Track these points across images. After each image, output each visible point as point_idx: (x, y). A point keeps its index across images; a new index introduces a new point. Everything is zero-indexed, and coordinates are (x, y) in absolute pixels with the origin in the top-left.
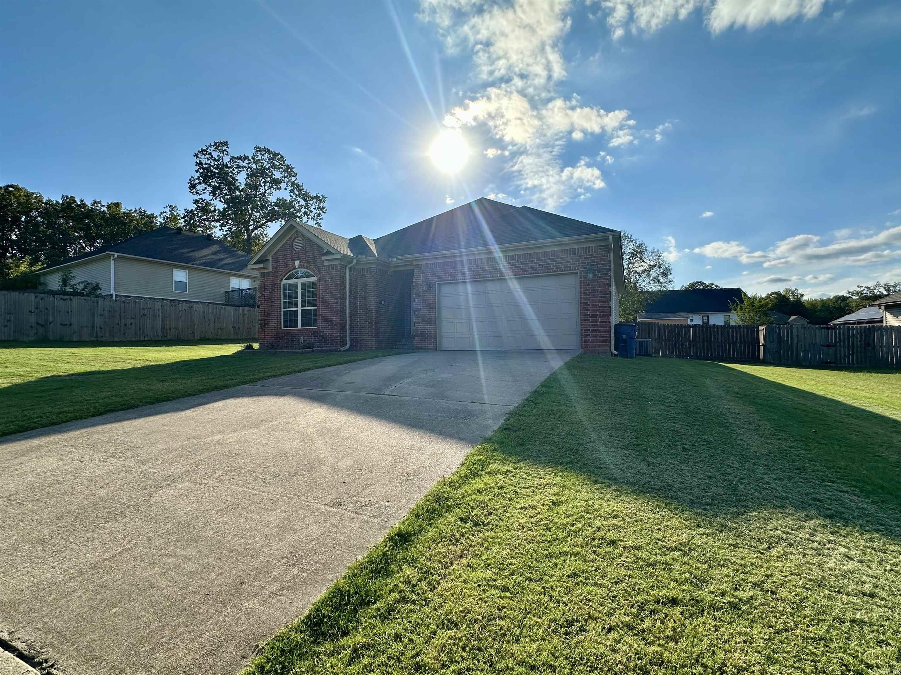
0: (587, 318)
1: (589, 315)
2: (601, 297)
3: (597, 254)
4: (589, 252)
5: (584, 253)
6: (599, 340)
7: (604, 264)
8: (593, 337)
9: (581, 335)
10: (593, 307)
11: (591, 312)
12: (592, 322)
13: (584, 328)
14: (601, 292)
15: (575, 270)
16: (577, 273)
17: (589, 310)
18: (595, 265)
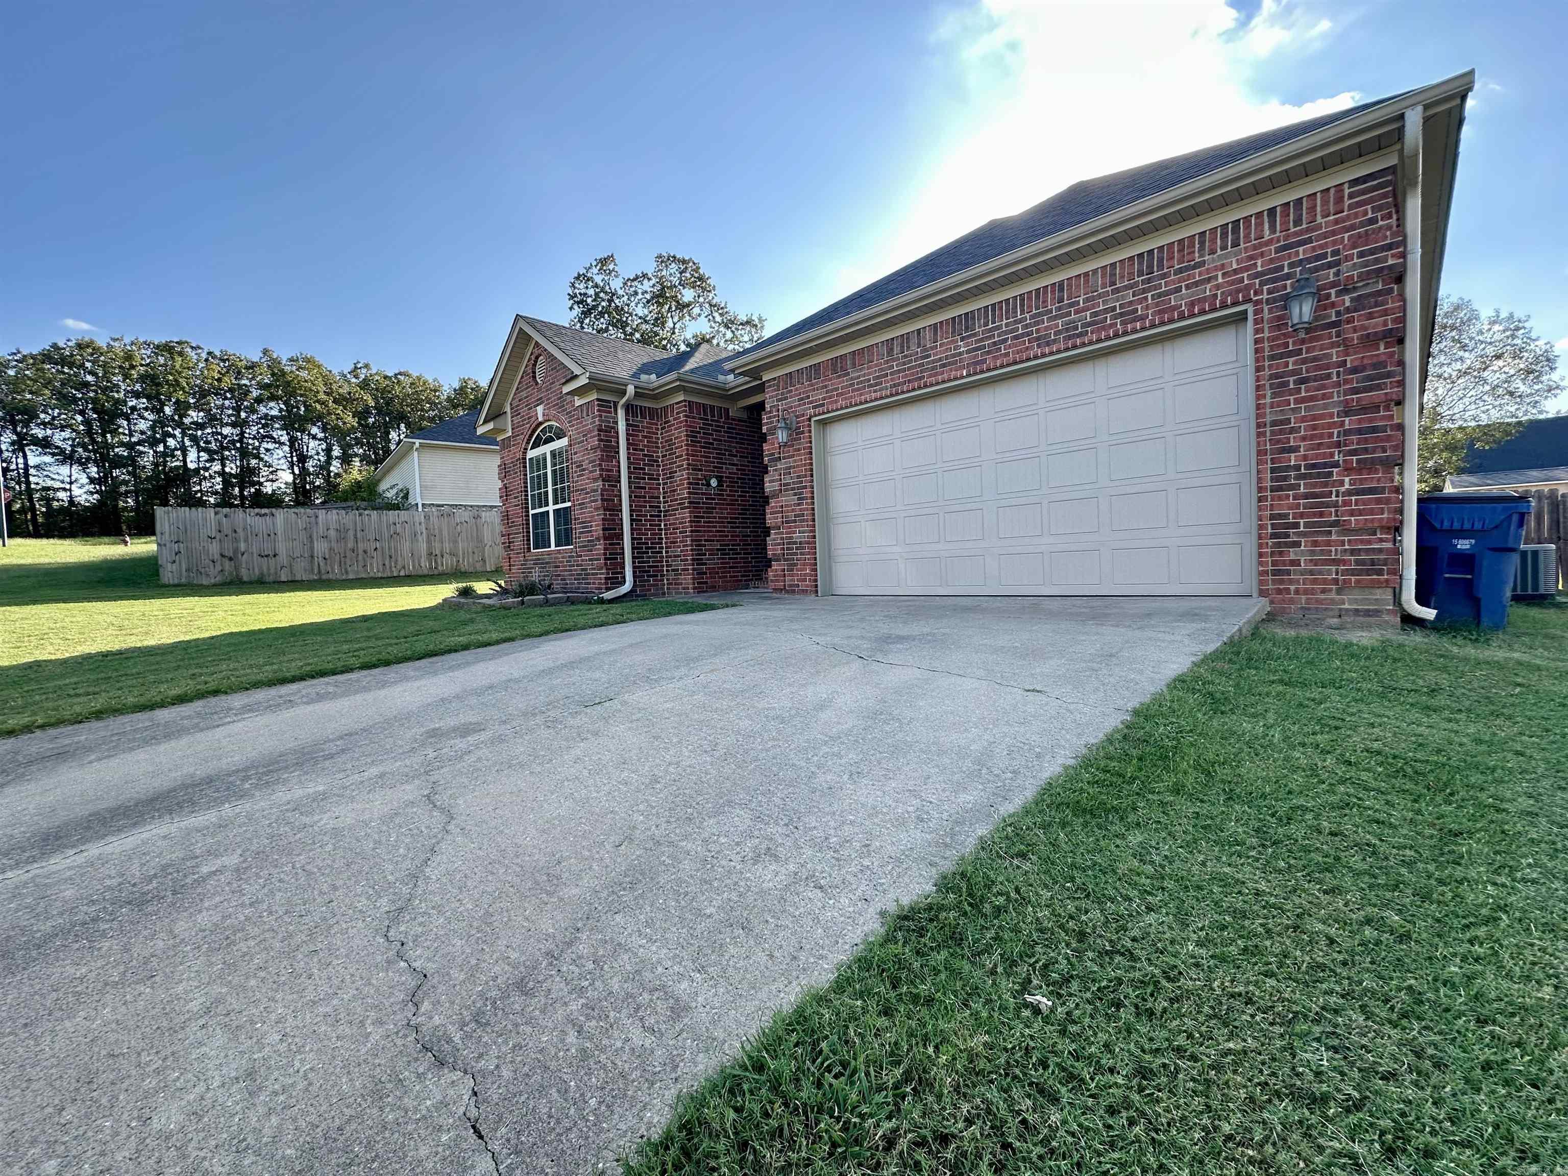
0: (1285, 478)
1: (1298, 468)
2: (1355, 391)
3: (1336, 222)
4: (1298, 222)
5: (1273, 229)
6: (1344, 562)
7: (1372, 252)
8: (1313, 553)
9: (1260, 546)
10: (1312, 438)
11: (1305, 458)
12: (1306, 496)
13: (1272, 517)
14: (1355, 370)
15: (1235, 303)
16: (1243, 317)
17: (1296, 449)
18: (1330, 266)
